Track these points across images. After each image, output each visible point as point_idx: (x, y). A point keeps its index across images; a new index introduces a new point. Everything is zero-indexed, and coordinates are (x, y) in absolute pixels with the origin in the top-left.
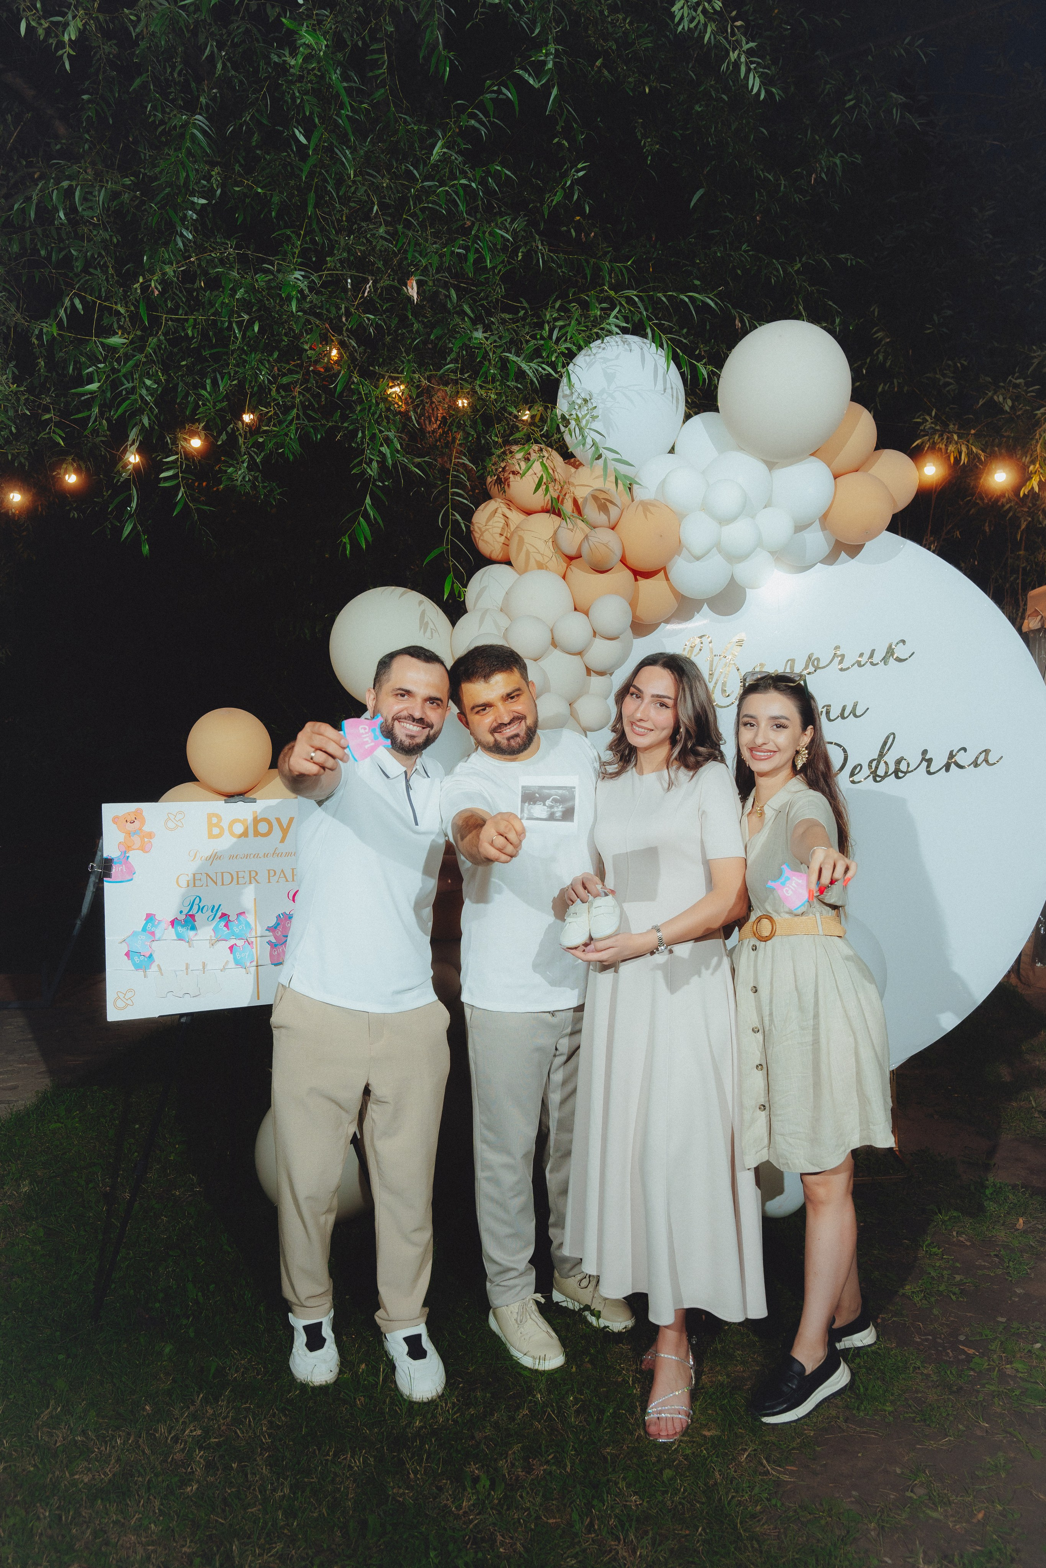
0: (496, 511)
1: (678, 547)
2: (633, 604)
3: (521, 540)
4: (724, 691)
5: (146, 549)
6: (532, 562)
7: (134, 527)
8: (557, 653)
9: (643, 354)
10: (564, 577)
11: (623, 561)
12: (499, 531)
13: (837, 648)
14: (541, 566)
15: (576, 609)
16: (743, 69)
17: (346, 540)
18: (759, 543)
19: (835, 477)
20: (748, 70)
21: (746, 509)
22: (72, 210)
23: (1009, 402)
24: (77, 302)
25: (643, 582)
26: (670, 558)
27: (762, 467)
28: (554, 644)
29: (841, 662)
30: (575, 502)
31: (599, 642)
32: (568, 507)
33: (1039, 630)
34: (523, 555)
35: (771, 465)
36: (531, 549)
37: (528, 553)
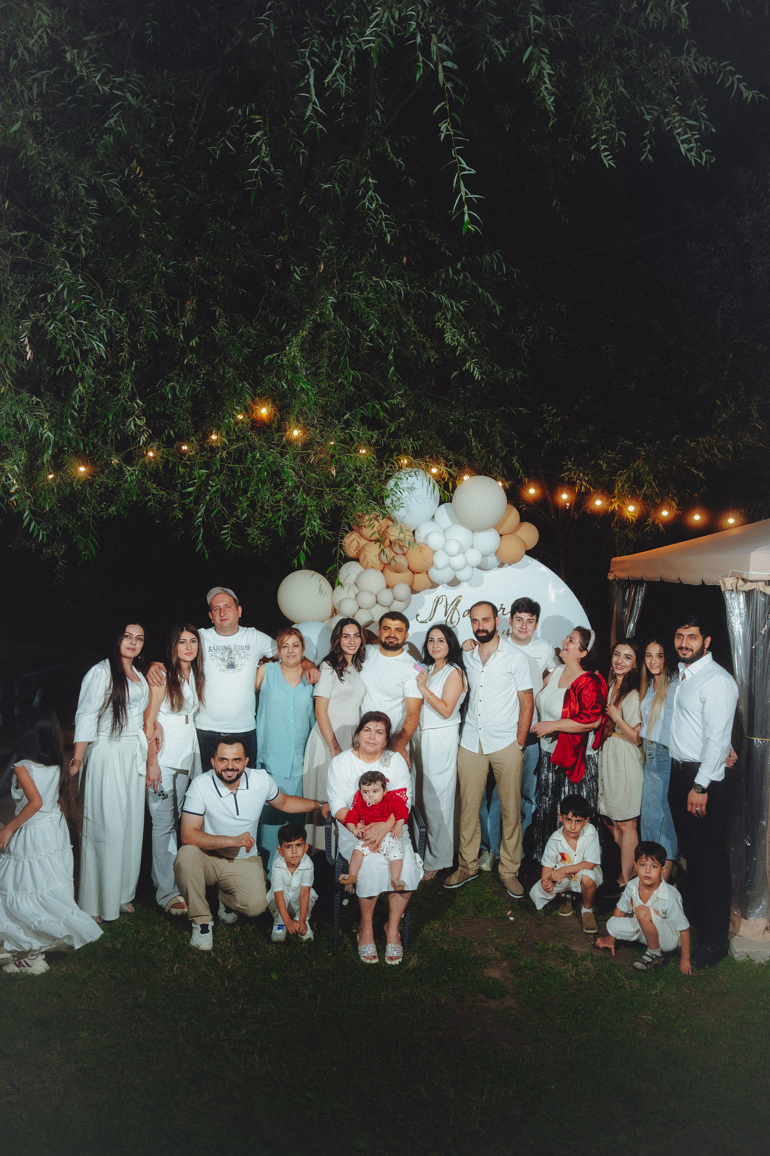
0: (354, 539)
1: (432, 564)
2: (411, 586)
3: (365, 555)
4: (451, 620)
5: (207, 556)
6: (369, 566)
7: (202, 546)
8: (378, 606)
9: (423, 482)
10: (382, 571)
11: (409, 568)
12: (355, 548)
13: (502, 605)
14: (372, 567)
15: (388, 587)
16: (472, 369)
17: (296, 561)
18: (467, 564)
19: (501, 536)
20: (474, 369)
21: (462, 551)
22: (174, 394)
23: (605, 465)
24: (172, 432)
25: (417, 575)
26: (429, 568)
27: (470, 533)
28: (377, 602)
29: (503, 611)
30: (390, 541)
31: (396, 602)
32: (387, 542)
33: (613, 580)
34: (366, 562)
35: (473, 532)
36: (369, 561)
37: (368, 562)
